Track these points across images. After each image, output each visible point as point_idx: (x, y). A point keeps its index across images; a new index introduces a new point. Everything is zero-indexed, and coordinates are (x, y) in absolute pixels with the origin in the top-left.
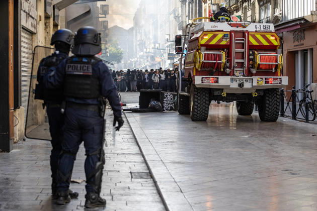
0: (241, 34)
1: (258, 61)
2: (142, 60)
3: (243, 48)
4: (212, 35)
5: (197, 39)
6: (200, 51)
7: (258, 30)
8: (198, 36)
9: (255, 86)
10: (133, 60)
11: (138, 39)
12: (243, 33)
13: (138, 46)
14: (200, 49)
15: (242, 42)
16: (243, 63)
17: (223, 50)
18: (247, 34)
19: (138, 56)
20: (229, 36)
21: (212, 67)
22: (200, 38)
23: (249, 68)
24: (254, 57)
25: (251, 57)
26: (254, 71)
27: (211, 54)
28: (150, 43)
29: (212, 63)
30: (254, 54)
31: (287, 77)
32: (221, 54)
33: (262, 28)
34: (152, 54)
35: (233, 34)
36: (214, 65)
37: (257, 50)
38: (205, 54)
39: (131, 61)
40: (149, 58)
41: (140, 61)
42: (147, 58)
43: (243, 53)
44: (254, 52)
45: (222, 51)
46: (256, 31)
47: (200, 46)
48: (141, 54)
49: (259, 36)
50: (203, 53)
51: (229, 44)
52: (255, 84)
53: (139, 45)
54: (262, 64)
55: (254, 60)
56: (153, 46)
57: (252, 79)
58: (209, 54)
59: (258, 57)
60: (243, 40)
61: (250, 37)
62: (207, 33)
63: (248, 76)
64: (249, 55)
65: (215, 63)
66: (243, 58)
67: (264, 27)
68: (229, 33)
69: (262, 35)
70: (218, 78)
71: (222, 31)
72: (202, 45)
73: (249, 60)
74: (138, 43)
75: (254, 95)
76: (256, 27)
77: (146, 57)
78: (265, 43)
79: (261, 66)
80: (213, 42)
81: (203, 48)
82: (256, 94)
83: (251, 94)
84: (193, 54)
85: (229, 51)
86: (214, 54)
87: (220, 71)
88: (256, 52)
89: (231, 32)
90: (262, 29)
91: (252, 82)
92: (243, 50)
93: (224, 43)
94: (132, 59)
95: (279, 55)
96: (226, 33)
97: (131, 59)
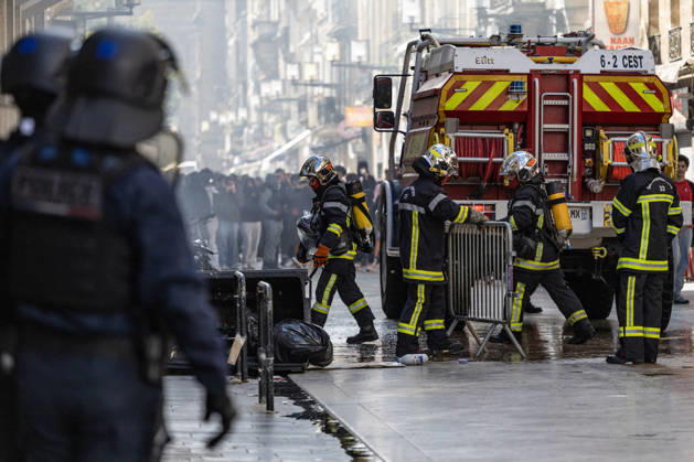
0: (561, 82)
1: (607, 159)
2: (271, 119)
3: (567, 123)
4: (478, 83)
5: (436, 93)
6: (442, 130)
7: (609, 68)
8: (439, 86)
9: (597, 229)
10: (223, 120)
11: (250, 18)
12: (566, 76)
13: (250, 51)
14: (443, 125)
15: (564, 102)
16: (567, 162)
17: (510, 127)
18: (575, 81)
19: (254, 101)
20: (526, 85)
21: (478, 174)
22: (444, 94)
23: (584, 178)
24: (597, 146)
25: (589, 147)
26: (597, 186)
27: (476, 138)
28: (315, 40)
29: (478, 163)
30: (596, 139)
31: (690, 203)
32: (503, 138)
33: (619, 63)
34: (327, 92)
35: (537, 81)
36: (484, 169)
37: (605, 126)
38: (457, 138)
39: (215, 124)
40: (312, 113)
41: (262, 125)
42: (302, 107)
43: (565, 134)
44: (598, 133)
45: (507, 131)
46: (603, 73)
47: (442, 114)
48: (272, 89)
49: (610, 87)
50: (451, 135)
51: (525, 109)
52: (598, 222)
53: (255, 46)
54: (618, 167)
55: (596, 155)
56: (333, 50)
57: (591, 209)
58: (468, 138)
59: (607, 146)
60: (566, 98)
61: (586, 88)
62: (464, 77)
63: (580, 200)
64: (583, 140)
65: (485, 164)
66: (565, 149)
67: (626, 61)
68: (525, 79)
69: (619, 85)
70: (493, 207)
71: (506, 72)
72: (449, 114)
73: (583, 154)
74: (253, 36)
75: (597, 255)
76: (602, 61)
77: (294, 108)
78: (628, 106)
79: (615, 172)
80: (482, 105)
81: (452, 122)
82: (602, 252)
83: (588, 253)
84: (425, 135)
85: (524, 129)
86: (484, 139)
87: (503, 186)
88: (602, 133)
89: (531, 76)
90: (620, 68)
91: (591, 218)
92: (566, 126)
93: (510, 105)
94: (219, 112)
95: (666, 141)
96: (518, 79)
97: (213, 116)
